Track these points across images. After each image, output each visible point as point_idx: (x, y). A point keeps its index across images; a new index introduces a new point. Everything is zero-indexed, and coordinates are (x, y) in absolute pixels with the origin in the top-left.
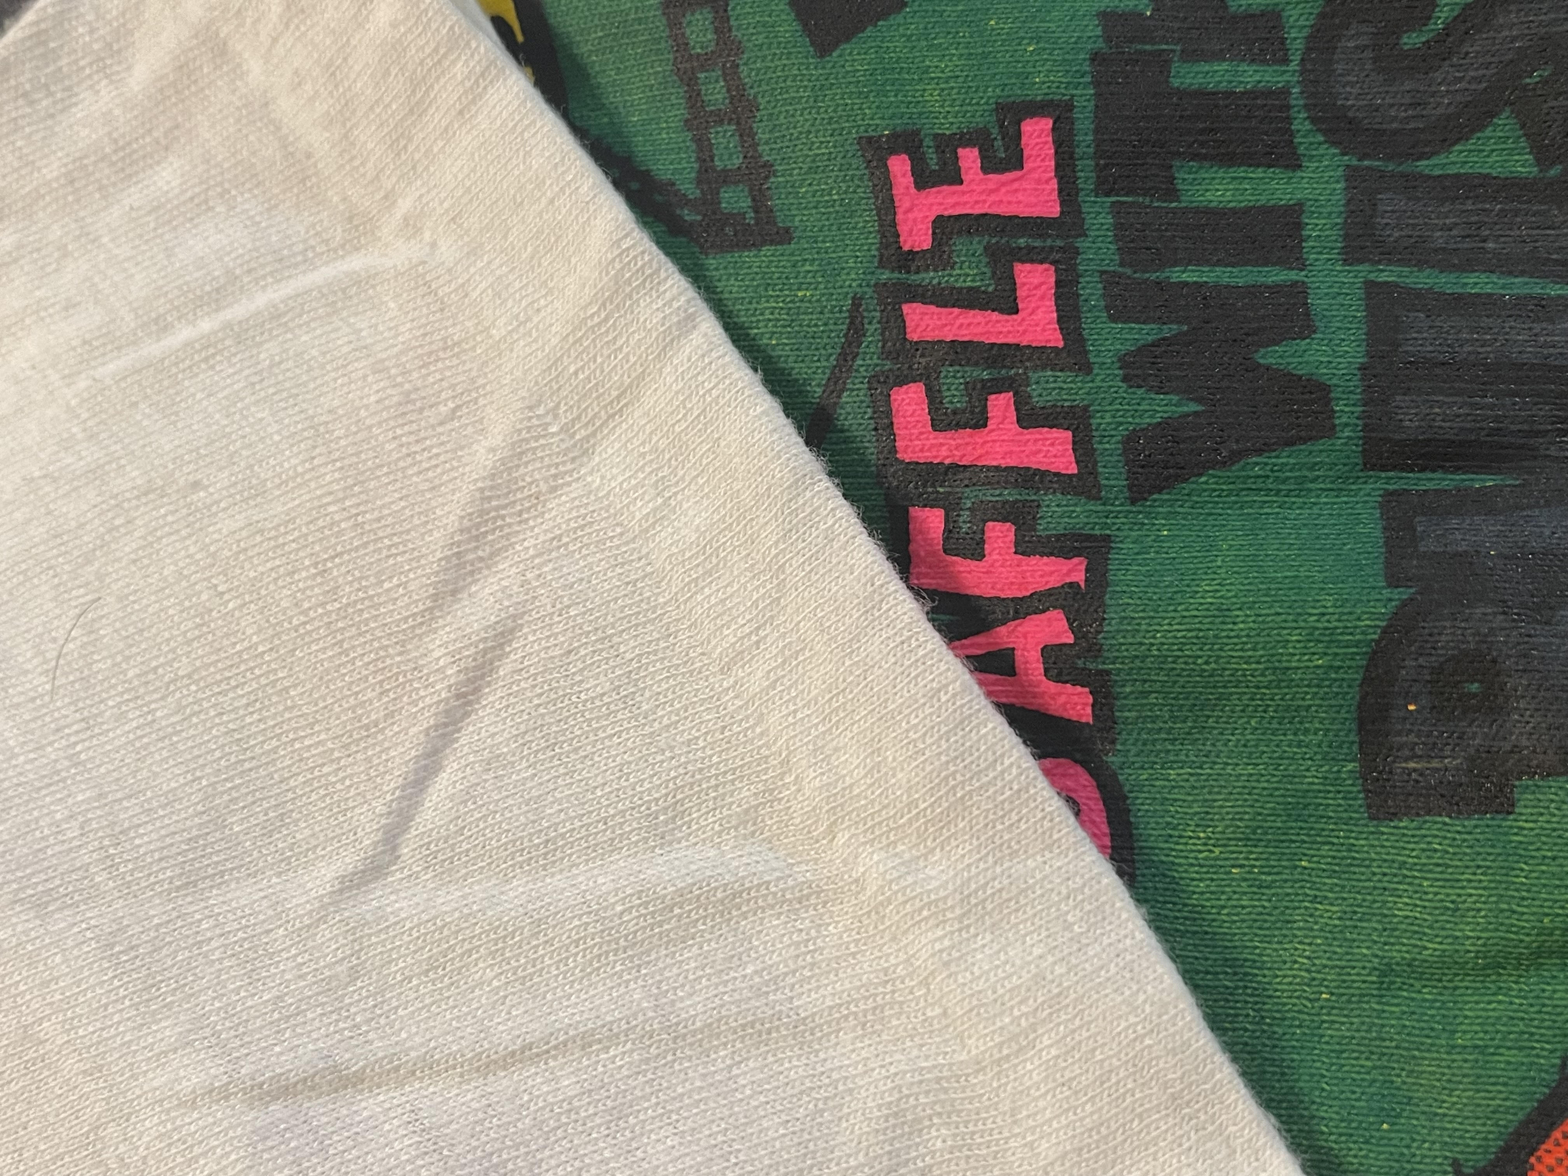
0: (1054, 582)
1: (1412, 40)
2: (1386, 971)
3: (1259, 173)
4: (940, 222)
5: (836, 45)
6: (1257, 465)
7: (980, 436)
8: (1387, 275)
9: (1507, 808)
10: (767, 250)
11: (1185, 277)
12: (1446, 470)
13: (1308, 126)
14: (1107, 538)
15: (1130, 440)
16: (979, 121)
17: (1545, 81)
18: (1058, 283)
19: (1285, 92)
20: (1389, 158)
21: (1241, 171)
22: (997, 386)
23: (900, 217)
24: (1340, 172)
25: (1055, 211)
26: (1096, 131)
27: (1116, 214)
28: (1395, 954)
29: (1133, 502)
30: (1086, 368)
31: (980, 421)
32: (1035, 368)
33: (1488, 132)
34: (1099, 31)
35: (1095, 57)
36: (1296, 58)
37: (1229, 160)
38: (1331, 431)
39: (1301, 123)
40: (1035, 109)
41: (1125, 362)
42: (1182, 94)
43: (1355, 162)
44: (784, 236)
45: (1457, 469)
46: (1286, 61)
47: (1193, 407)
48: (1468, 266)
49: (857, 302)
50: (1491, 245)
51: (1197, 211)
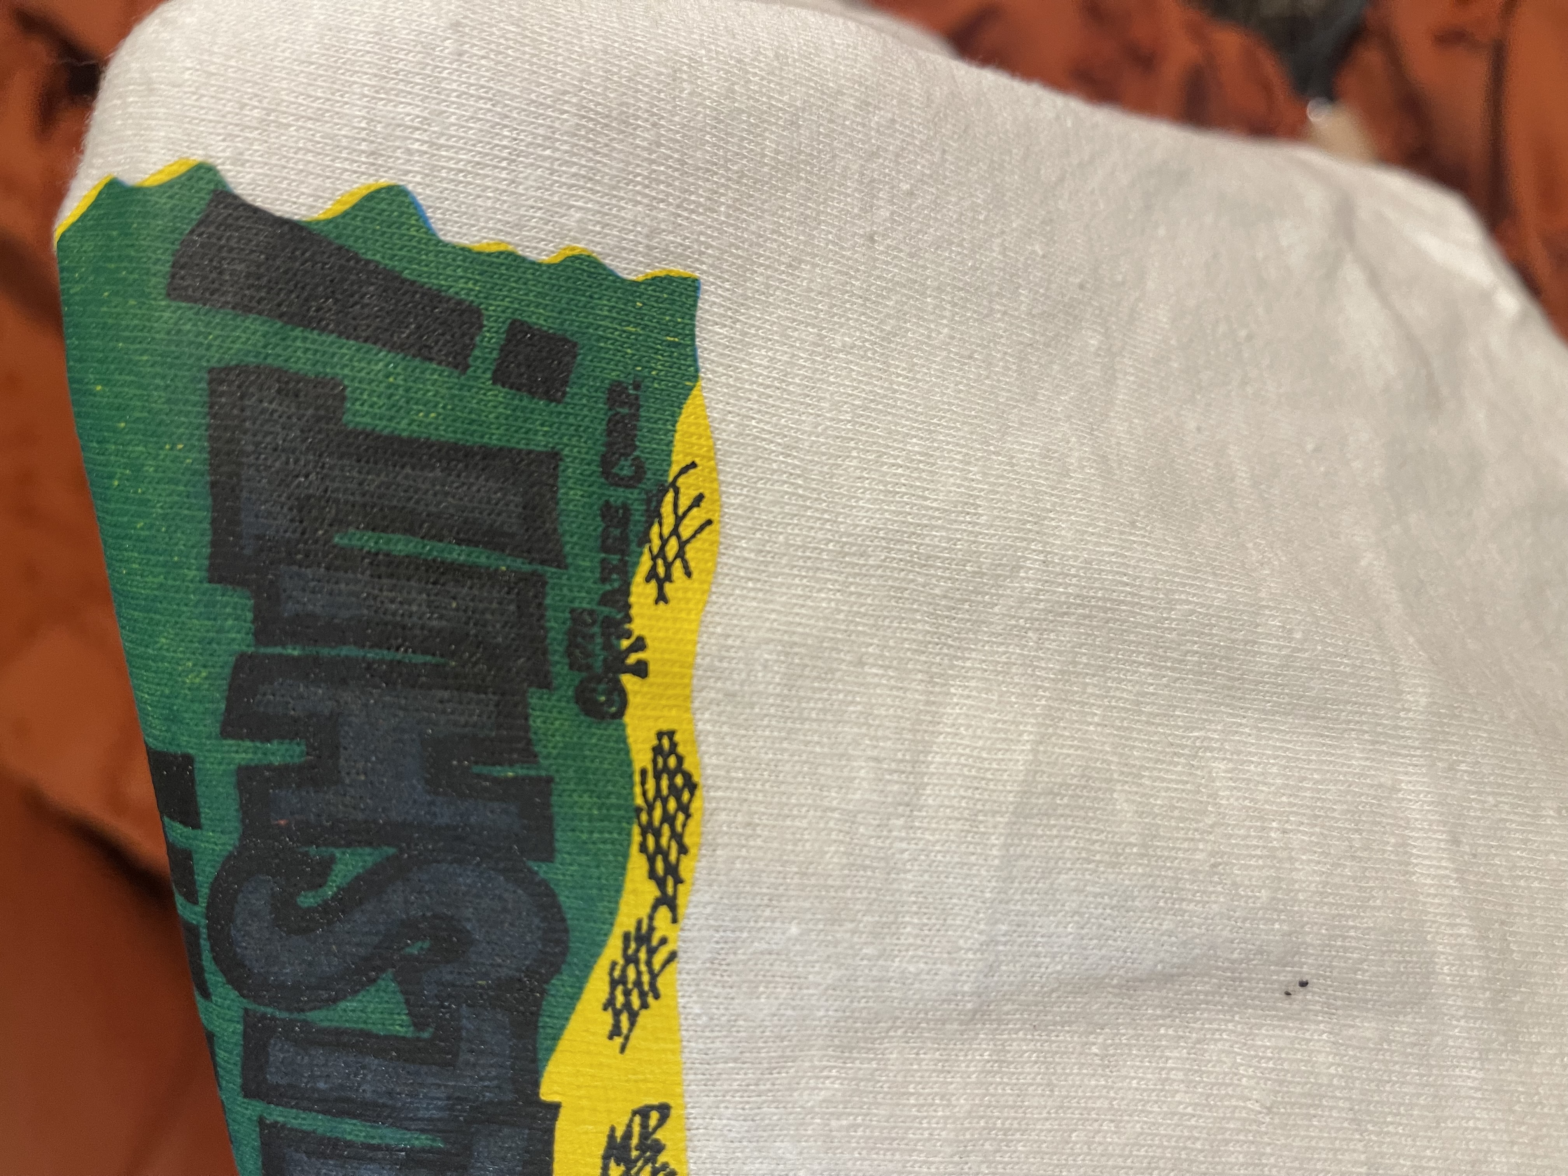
1: (307, 900)
17: (422, 955)
33: (372, 991)
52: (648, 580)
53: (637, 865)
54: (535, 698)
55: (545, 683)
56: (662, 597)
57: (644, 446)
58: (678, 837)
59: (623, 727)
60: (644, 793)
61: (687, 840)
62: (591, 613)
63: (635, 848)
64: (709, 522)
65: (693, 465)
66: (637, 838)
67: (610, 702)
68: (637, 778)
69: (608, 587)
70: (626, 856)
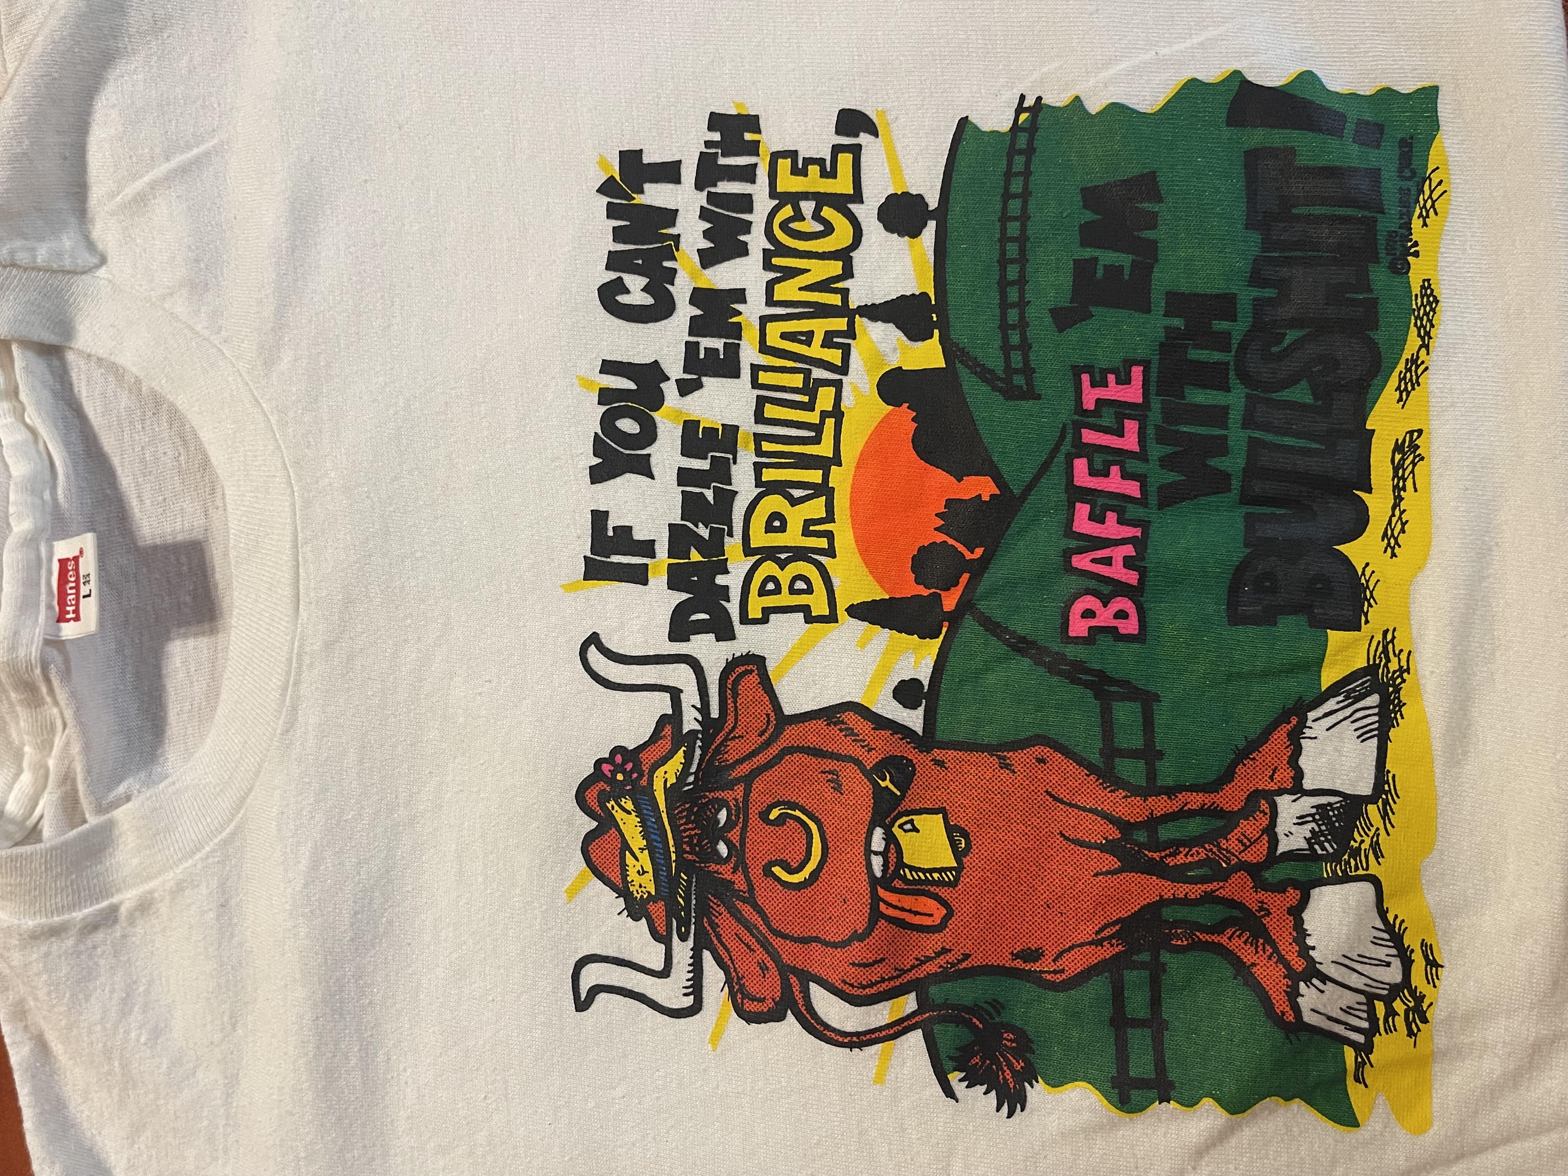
0: (1130, 535)
1: (1275, 349)
2: (1230, 675)
3: (1215, 392)
4: (1098, 401)
5: (1066, 329)
6: (1203, 500)
7: (1105, 480)
8: (1257, 434)
9: (1275, 624)
10: (1031, 402)
11: (1185, 429)
12: (1268, 506)
13: (1234, 377)
14: (1149, 522)
15: (1160, 488)
16: (1117, 365)
17: (1319, 371)
18: (1139, 428)
19: (1228, 364)
20: (1262, 392)
21: (1208, 391)
22: (1115, 463)
23: (1083, 396)
24: (1243, 395)
25: (1140, 401)
26: (1158, 372)
27: (1162, 404)
28: (1233, 670)
29: (1159, 509)
30: (1146, 460)
31: (1107, 475)
32: (1128, 458)
33: (1298, 386)
34: (1164, 334)
35: (1162, 345)
36: (1234, 351)
37: (1205, 387)
38: (1230, 490)
39: (1232, 374)
40: (1137, 363)
41: (1161, 459)
42: (1192, 361)
43: (1250, 392)
44: (1039, 397)
45: (1271, 506)
46: (1230, 352)
47: (1183, 478)
48: (1285, 434)
49: (1064, 426)
50: (1294, 427)
51: (1191, 405)
52: (1419, 218)
53: (1413, 331)
54: (1372, 268)
55: (1377, 261)
56: (1425, 225)
57: (1415, 163)
58: (1430, 321)
59: (1409, 277)
60: (1417, 304)
61: (1434, 322)
62: (1395, 232)
63: (1412, 324)
64: (1446, 191)
65: (1438, 168)
66: (1413, 321)
67: (1403, 268)
68: (1414, 298)
69: (1402, 221)
70: (1409, 328)
